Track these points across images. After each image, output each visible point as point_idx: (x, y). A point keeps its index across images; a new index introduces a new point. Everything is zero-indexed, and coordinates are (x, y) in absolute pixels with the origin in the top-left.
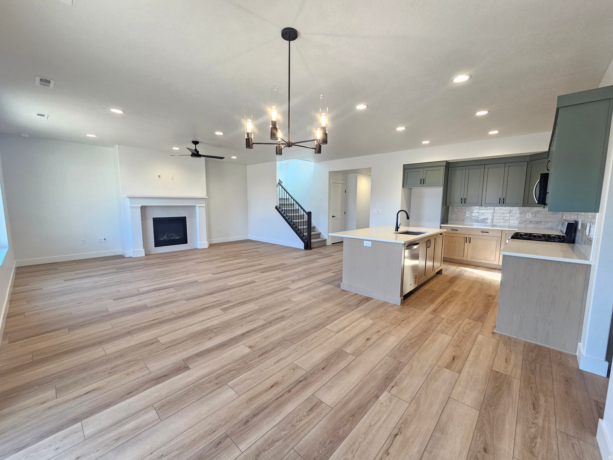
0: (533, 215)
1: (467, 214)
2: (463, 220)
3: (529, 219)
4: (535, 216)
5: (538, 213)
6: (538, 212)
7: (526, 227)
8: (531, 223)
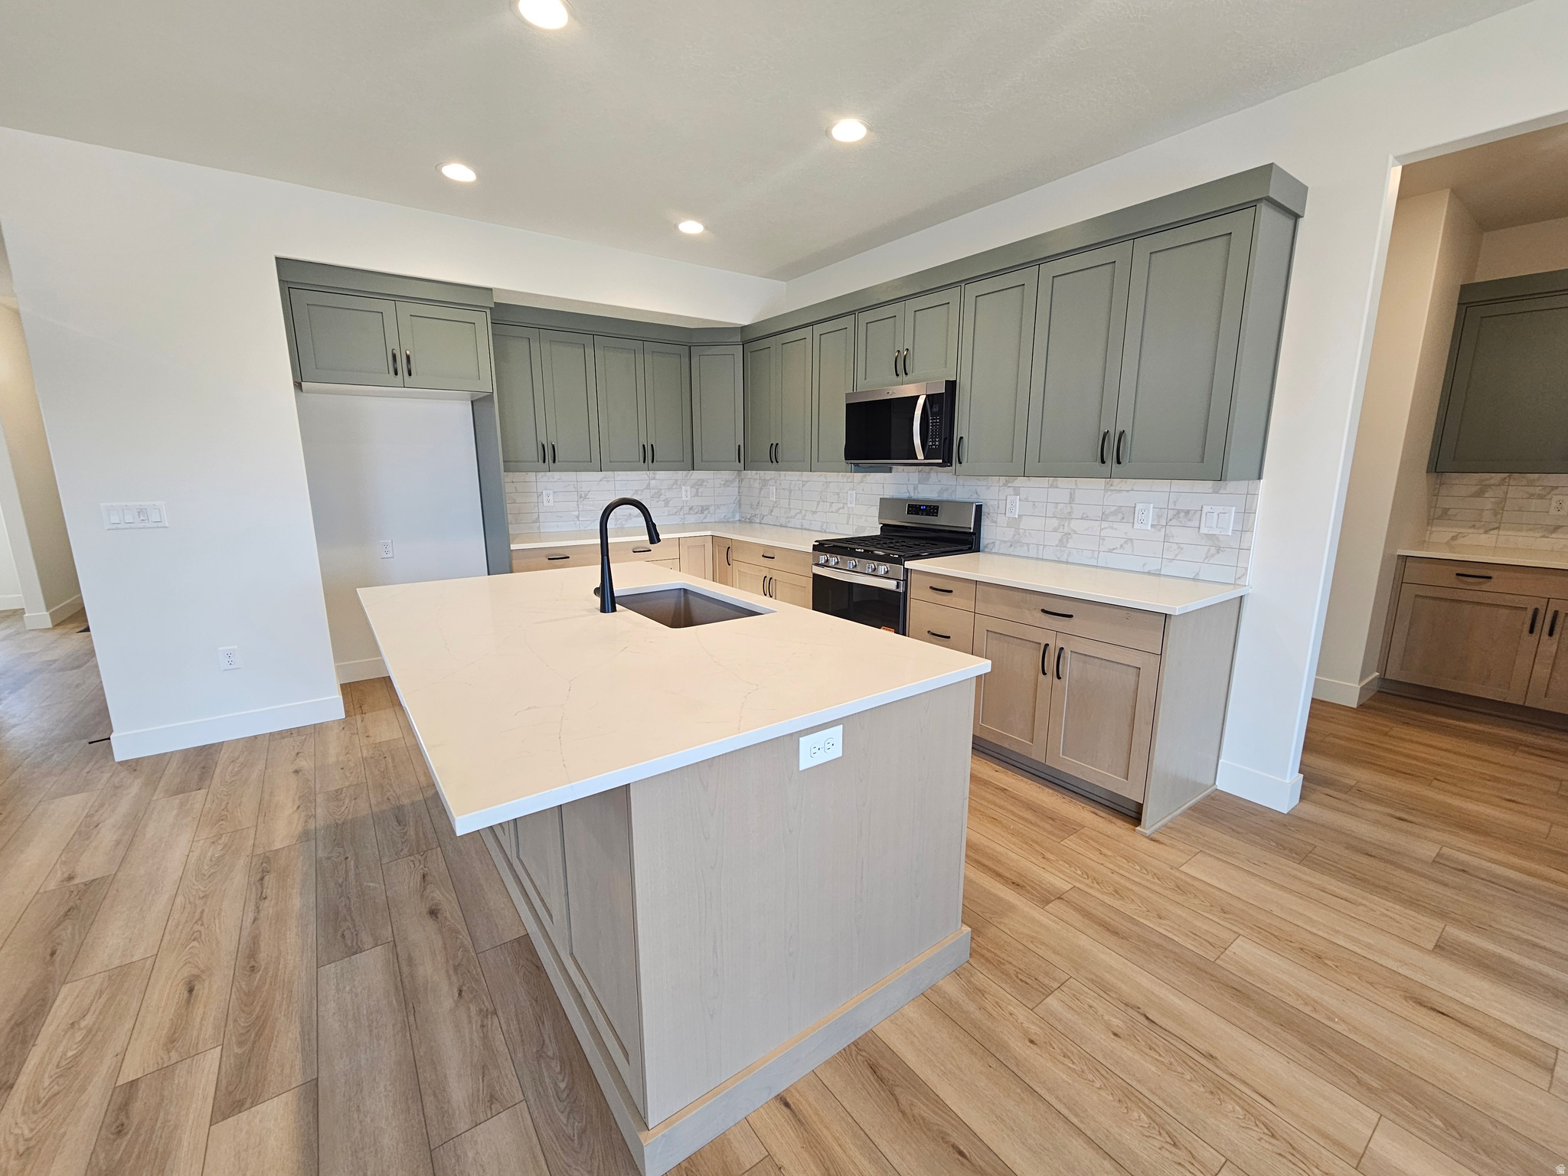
0: (694, 490)
1: (545, 498)
2: (537, 520)
3: (687, 501)
4: (697, 495)
5: (701, 485)
6: (700, 483)
7: (683, 524)
8: (691, 512)
